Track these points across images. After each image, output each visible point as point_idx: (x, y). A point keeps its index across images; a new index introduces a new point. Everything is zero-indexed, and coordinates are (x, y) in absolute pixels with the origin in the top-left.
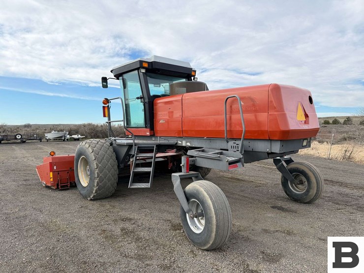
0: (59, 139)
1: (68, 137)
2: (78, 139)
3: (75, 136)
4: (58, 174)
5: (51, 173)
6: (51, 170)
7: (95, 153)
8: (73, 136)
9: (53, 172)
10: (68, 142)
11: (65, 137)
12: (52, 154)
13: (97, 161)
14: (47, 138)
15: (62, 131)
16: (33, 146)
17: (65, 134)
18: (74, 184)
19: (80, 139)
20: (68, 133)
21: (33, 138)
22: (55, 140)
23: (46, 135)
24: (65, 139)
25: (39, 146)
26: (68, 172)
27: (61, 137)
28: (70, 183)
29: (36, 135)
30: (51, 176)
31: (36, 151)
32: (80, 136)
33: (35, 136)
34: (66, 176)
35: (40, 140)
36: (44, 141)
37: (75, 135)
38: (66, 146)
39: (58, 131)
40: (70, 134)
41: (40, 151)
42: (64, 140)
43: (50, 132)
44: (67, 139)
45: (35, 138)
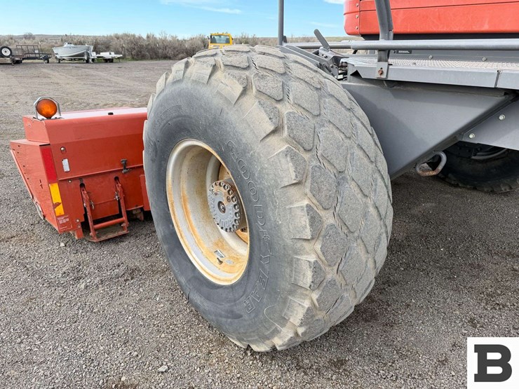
0: (78, 59)
1: (94, 55)
2: (110, 61)
3: (106, 55)
4: (82, 185)
5: (55, 189)
6: (52, 173)
7: (295, 140)
8: (102, 54)
9: (61, 183)
10: (94, 65)
11: (88, 54)
12: (48, 109)
13: (316, 192)
14: (58, 57)
15: (81, 43)
16: (32, 71)
17: (88, 49)
18: (141, 216)
19: (115, 60)
20: (92, 47)
21: (34, 56)
22: (72, 60)
23: (55, 51)
24: (88, 59)
25: (45, 70)
26: (116, 179)
27: (82, 55)
28: (129, 213)
29: (38, 50)
30: (57, 197)
31: (37, 80)
32: (113, 55)
33: (37, 52)
34: (110, 193)
35: (47, 59)
36: (53, 63)
37: (105, 51)
38: (92, 72)
39: (76, 44)
40: (96, 50)
41: (45, 80)
42: (87, 61)
43: (62, 46)
44: (93, 60)
45: (38, 56)
